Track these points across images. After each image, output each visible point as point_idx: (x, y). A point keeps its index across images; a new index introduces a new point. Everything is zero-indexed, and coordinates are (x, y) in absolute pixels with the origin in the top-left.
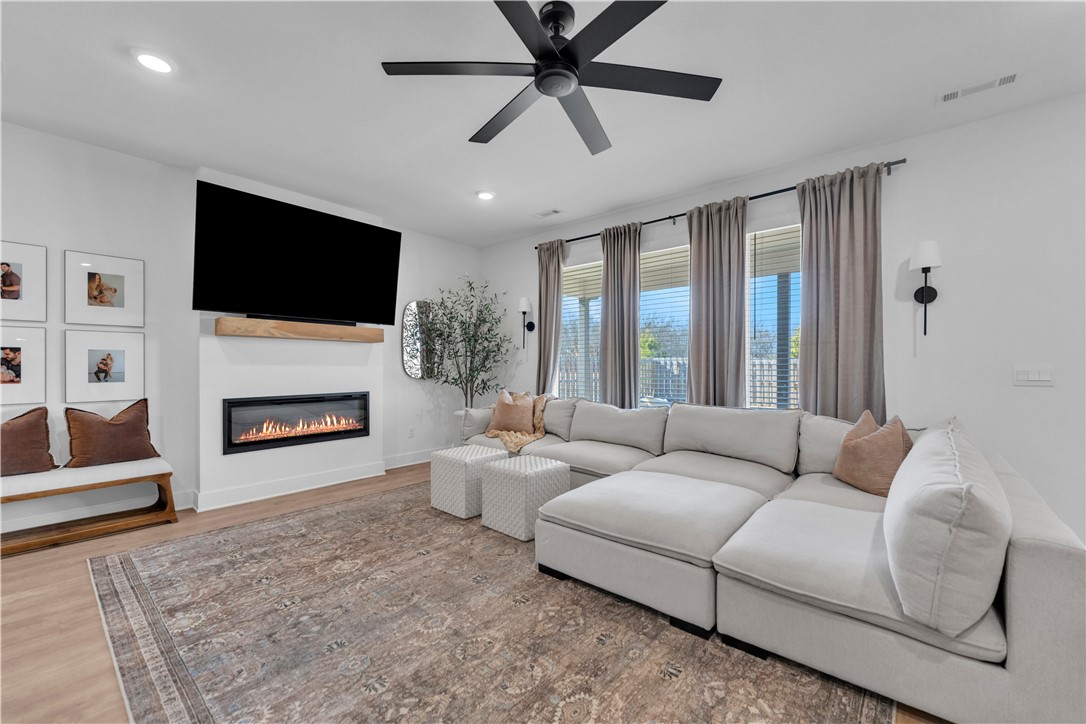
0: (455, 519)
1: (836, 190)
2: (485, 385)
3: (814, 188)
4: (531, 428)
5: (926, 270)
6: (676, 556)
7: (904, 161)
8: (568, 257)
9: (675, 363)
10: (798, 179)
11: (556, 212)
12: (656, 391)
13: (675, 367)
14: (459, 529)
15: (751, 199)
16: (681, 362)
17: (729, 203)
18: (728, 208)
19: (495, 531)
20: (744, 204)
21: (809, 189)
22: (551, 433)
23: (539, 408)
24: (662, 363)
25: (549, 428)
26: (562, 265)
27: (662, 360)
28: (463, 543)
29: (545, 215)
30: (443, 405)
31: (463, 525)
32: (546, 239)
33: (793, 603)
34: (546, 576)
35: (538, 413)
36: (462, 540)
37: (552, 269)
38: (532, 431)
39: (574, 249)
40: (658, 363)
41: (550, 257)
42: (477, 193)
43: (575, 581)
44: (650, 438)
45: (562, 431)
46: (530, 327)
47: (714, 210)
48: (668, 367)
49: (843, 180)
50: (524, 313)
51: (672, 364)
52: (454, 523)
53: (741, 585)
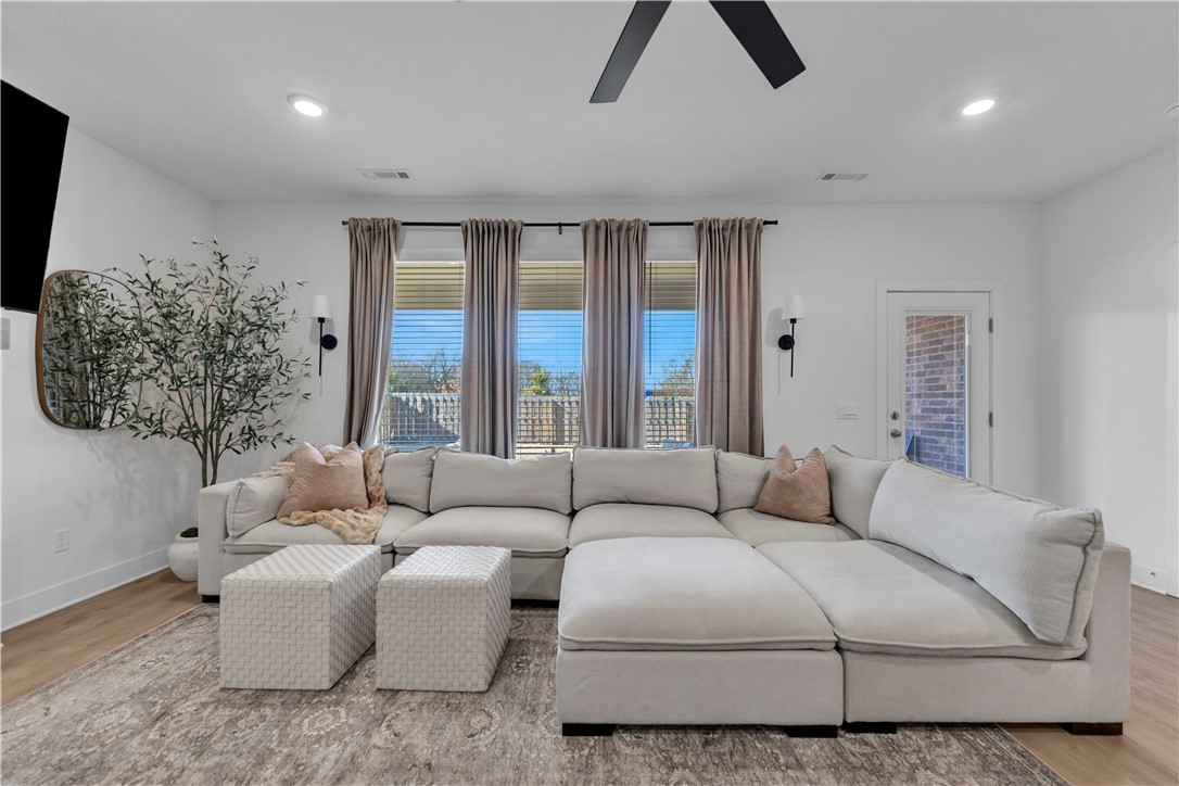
0: (306, 697)
1: (727, 234)
2: (250, 437)
3: (710, 229)
4: (366, 500)
5: (793, 321)
6: (797, 646)
7: (776, 223)
8: (402, 247)
9: (419, 399)
10: (694, 216)
11: (403, 175)
12: (396, 433)
13: (419, 403)
14: (336, 714)
15: (651, 224)
16: (426, 398)
17: (629, 223)
18: (628, 230)
19: (413, 692)
20: (644, 230)
21: (705, 227)
22: (396, 504)
23: (375, 467)
24: (404, 399)
25: (393, 496)
26: (394, 257)
27: (403, 396)
28: (377, 739)
29: (382, 175)
30: (138, 477)
31: (337, 703)
32: (368, 213)
33: (928, 660)
34: (581, 738)
35: (374, 476)
36: (368, 735)
37: (376, 258)
38: (366, 505)
39: (411, 237)
40: (398, 400)
41: (372, 239)
42: (291, 98)
43: (627, 728)
44: (558, 494)
45: (418, 498)
46: (328, 342)
47: (614, 228)
48: (411, 404)
49: (733, 226)
50: (321, 320)
51: (415, 401)
52: (315, 707)
53: (884, 658)
